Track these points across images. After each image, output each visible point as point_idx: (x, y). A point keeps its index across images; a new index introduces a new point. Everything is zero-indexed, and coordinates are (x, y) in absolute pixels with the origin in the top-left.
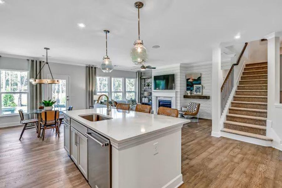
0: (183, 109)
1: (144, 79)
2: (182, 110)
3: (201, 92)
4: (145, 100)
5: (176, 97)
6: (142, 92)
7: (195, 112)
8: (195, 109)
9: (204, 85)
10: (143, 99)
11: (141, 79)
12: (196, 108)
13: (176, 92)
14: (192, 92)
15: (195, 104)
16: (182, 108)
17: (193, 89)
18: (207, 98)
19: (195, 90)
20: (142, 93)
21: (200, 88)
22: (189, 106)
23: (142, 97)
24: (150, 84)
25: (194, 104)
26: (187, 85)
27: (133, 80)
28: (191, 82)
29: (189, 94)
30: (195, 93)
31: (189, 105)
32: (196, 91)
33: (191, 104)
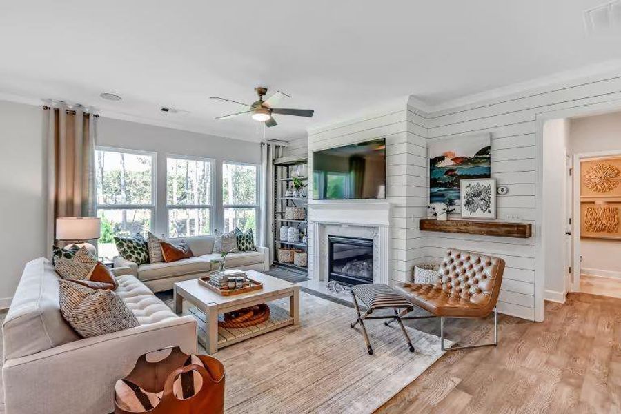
0: (422, 277)
1: (287, 165)
2: (417, 281)
3: (492, 208)
4: (288, 235)
5: (393, 227)
6: (279, 206)
7: (481, 297)
8: (483, 285)
9: (505, 180)
10: (282, 230)
11: (276, 165)
12: (485, 277)
13: (394, 208)
14: (451, 208)
15: (479, 261)
16: (413, 270)
17: (459, 198)
18: (522, 231)
19: (463, 200)
20: (279, 210)
21: (487, 190)
22: (446, 265)
23: (279, 224)
24: (304, 182)
25: (473, 260)
26: (434, 183)
27: (250, 171)
28: (449, 172)
29: (442, 217)
30: (466, 213)
31: (446, 260)
32: (468, 203)
33: (453, 256)
